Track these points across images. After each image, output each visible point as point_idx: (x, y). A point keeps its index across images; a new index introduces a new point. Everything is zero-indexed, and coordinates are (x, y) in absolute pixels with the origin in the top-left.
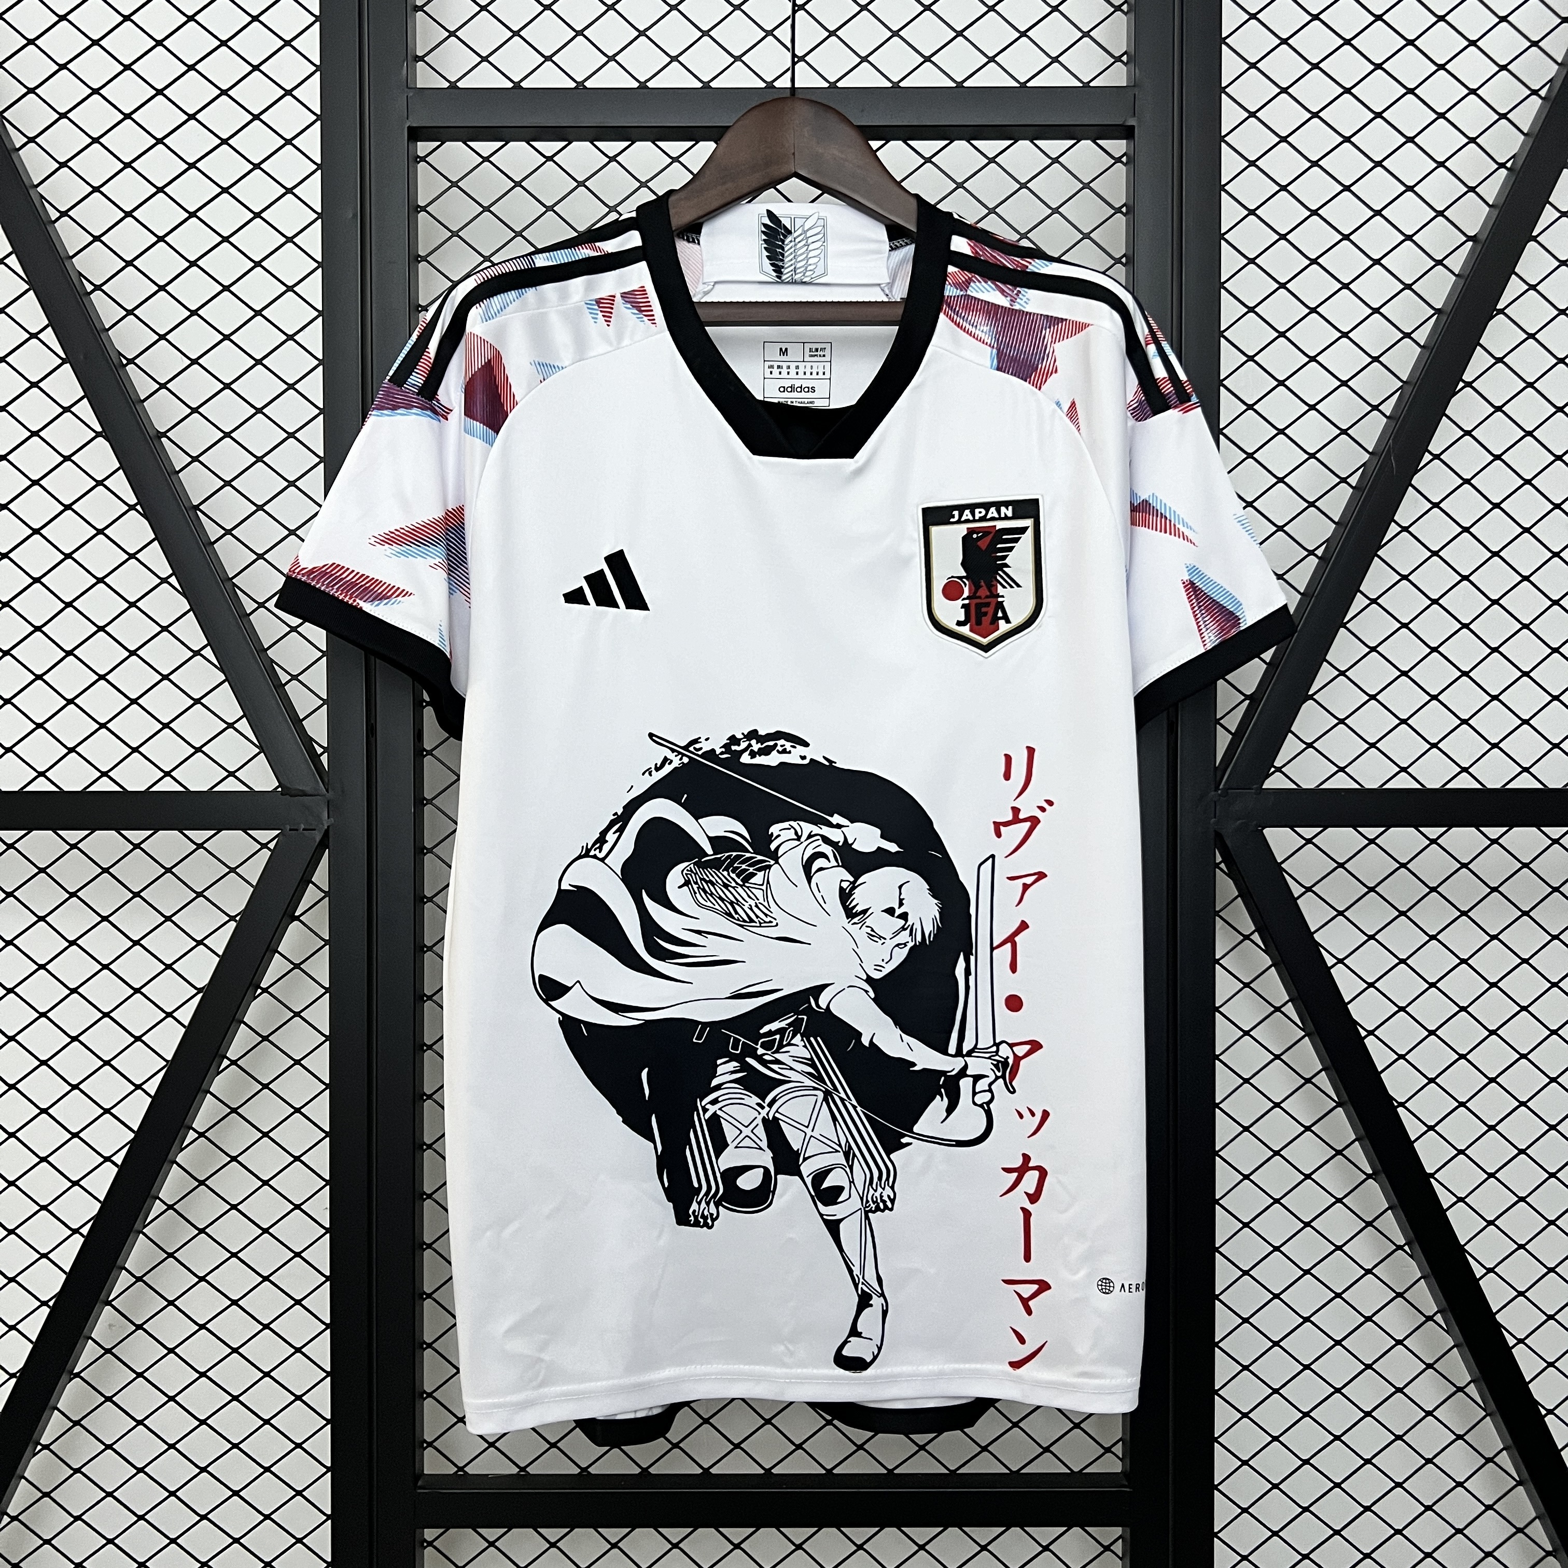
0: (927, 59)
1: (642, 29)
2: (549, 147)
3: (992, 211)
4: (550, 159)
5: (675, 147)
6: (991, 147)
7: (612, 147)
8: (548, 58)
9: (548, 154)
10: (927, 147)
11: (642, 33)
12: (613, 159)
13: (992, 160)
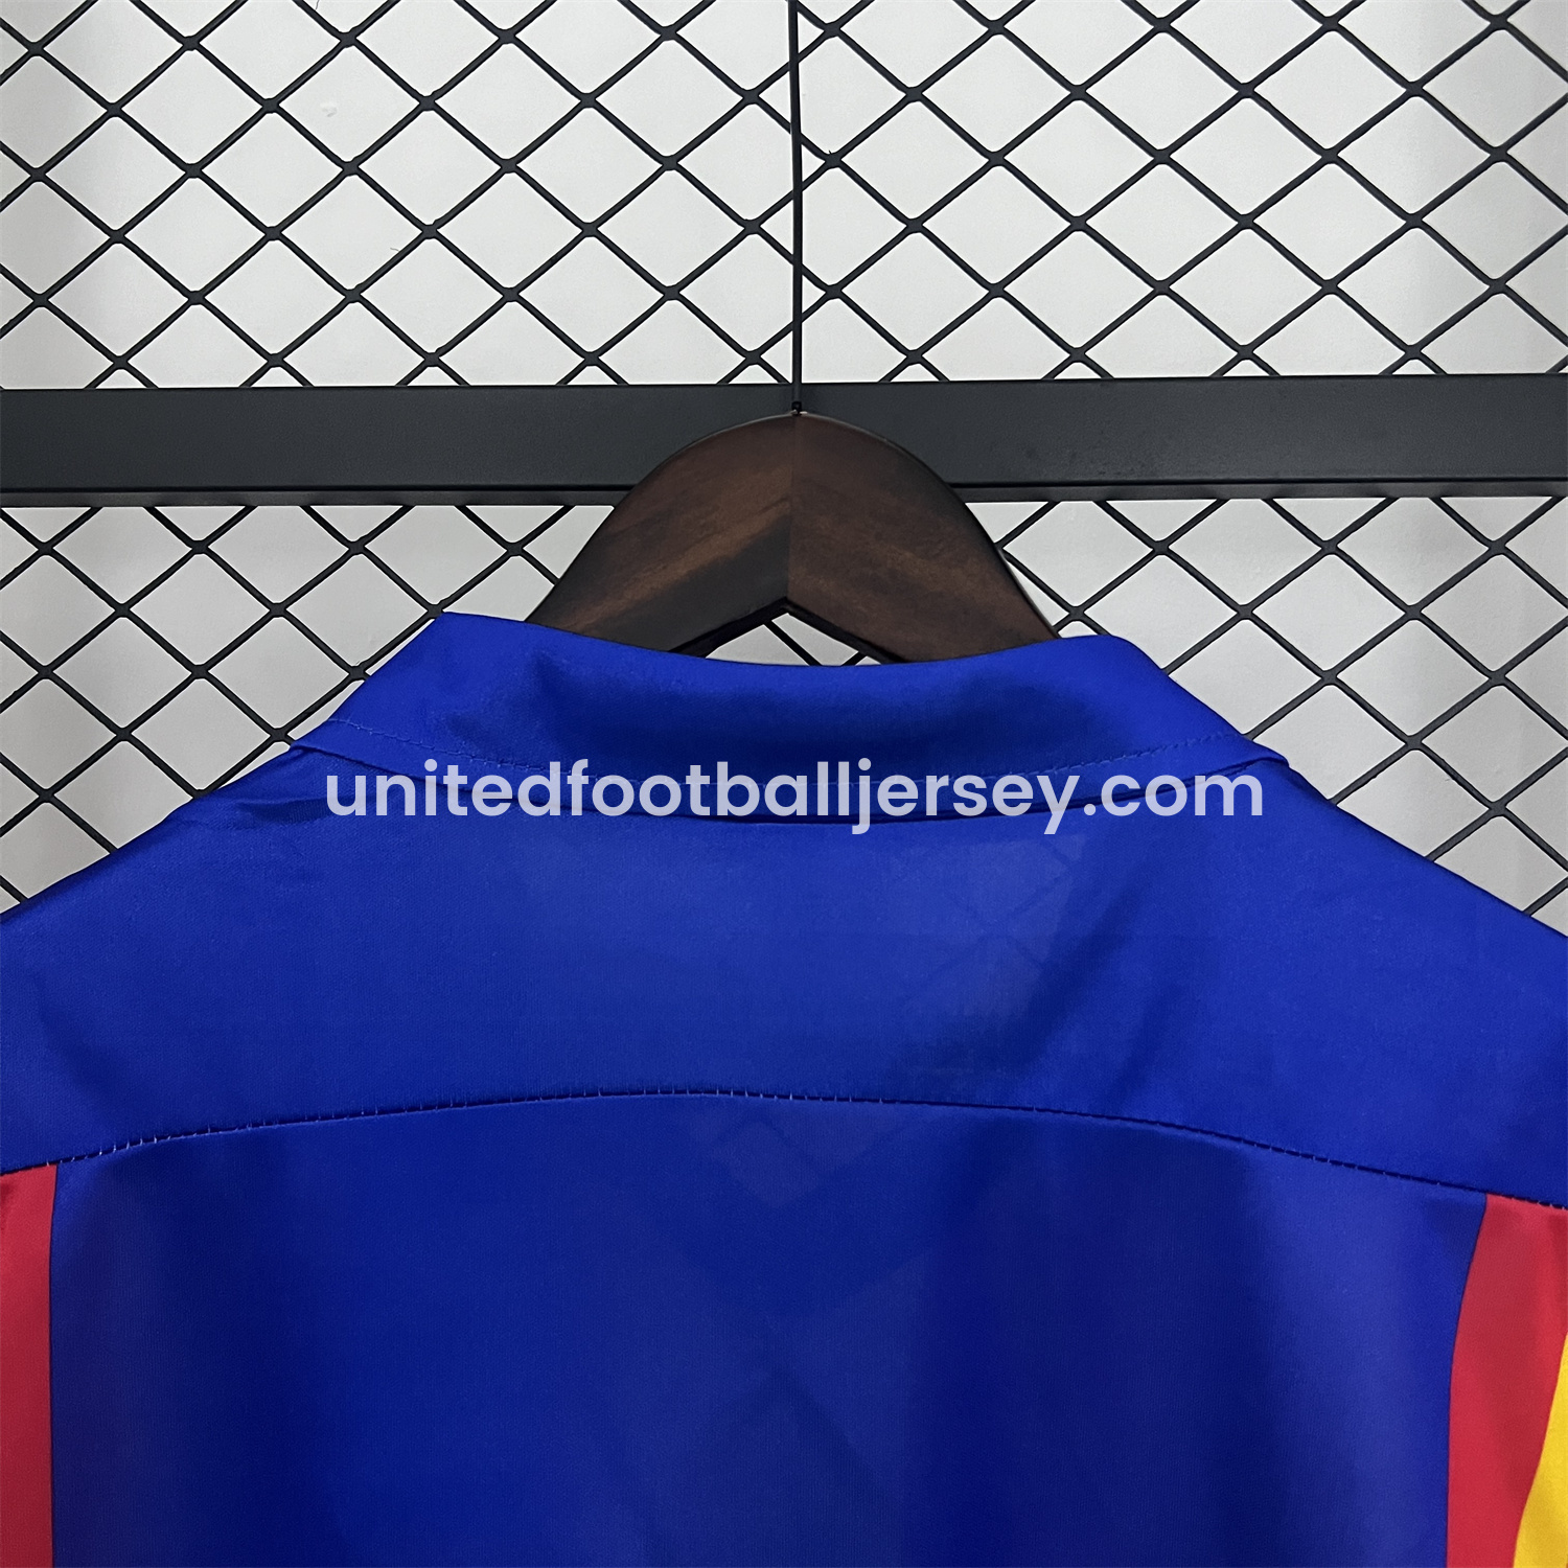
0: (1162, 288)
1: (429, 221)
2: (199, 519)
3: (1329, 678)
4: (200, 547)
5: (513, 520)
6: (1327, 513)
7: (354, 519)
8: (197, 298)
9: (198, 536)
10: (1158, 515)
11: (430, 232)
12: (357, 547)
13: (1329, 547)
